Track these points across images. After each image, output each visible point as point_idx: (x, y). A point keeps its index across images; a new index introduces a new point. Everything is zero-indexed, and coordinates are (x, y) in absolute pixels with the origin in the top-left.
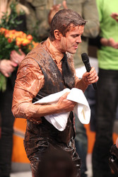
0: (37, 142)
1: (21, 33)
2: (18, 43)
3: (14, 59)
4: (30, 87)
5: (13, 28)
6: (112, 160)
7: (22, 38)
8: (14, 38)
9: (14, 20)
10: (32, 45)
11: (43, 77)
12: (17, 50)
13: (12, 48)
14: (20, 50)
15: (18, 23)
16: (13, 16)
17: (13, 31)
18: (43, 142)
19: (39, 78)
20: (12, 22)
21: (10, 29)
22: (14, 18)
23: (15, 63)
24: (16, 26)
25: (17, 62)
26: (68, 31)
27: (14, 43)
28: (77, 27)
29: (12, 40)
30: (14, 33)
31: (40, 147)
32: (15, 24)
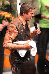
0: (15, 59)
1: (7, 13)
2: (6, 17)
3: (3, 24)
4: (12, 36)
5: (3, 10)
6: (46, 66)
7: (7, 15)
8: (4, 14)
9: (4, 7)
10: (11, 17)
11: (17, 32)
12: (5, 20)
13: (3, 19)
14: (6, 20)
15: (6, 8)
16: (3, 5)
17: (3, 12)
18: (17, 59)
19: (16, 32)
20: (3, 8)
21: (2, 11)
22: (3, 6)
23: (4, 25)
24: (4, 10)
25: (5, 25)
26: (29, 12)
27: (4, 17)
28: (32, 10)
29: (3, 16)
30: (3, 13)
31: (16, 61)
32: (4, 9)
